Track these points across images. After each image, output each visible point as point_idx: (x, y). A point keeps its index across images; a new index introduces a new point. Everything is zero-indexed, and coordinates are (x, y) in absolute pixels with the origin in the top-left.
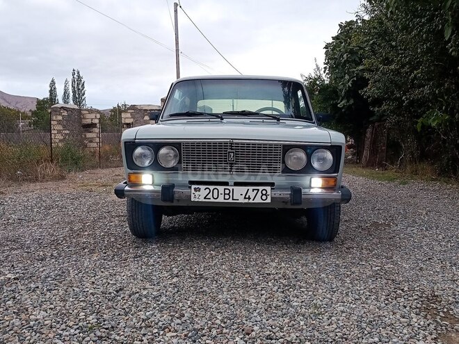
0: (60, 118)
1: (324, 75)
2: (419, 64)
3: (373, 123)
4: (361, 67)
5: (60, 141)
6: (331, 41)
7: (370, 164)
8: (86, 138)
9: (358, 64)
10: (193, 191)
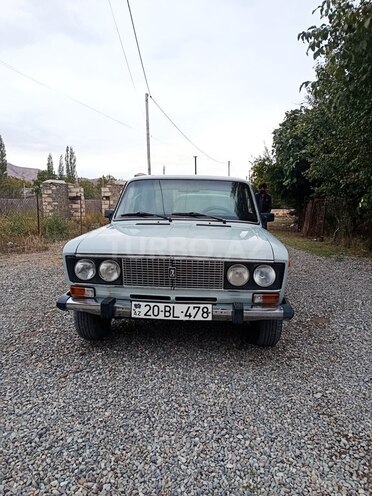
0: (50, 192)
1: (272, 157)
2: (356, 152)
3: (313, 199)
4: (304, 151)
5: (51, 211)
6: (278, 127)
7: (310, 234)
8: (72, 208)
9: (301, 149)
10: (133, 307)
